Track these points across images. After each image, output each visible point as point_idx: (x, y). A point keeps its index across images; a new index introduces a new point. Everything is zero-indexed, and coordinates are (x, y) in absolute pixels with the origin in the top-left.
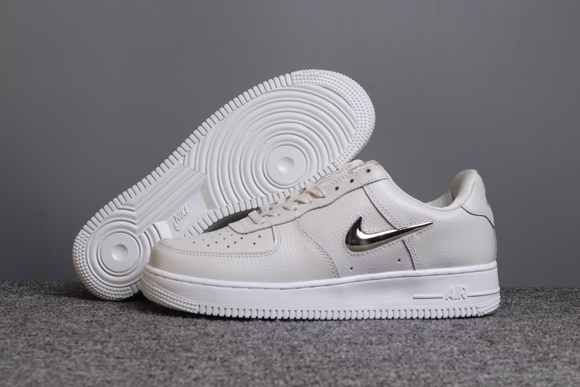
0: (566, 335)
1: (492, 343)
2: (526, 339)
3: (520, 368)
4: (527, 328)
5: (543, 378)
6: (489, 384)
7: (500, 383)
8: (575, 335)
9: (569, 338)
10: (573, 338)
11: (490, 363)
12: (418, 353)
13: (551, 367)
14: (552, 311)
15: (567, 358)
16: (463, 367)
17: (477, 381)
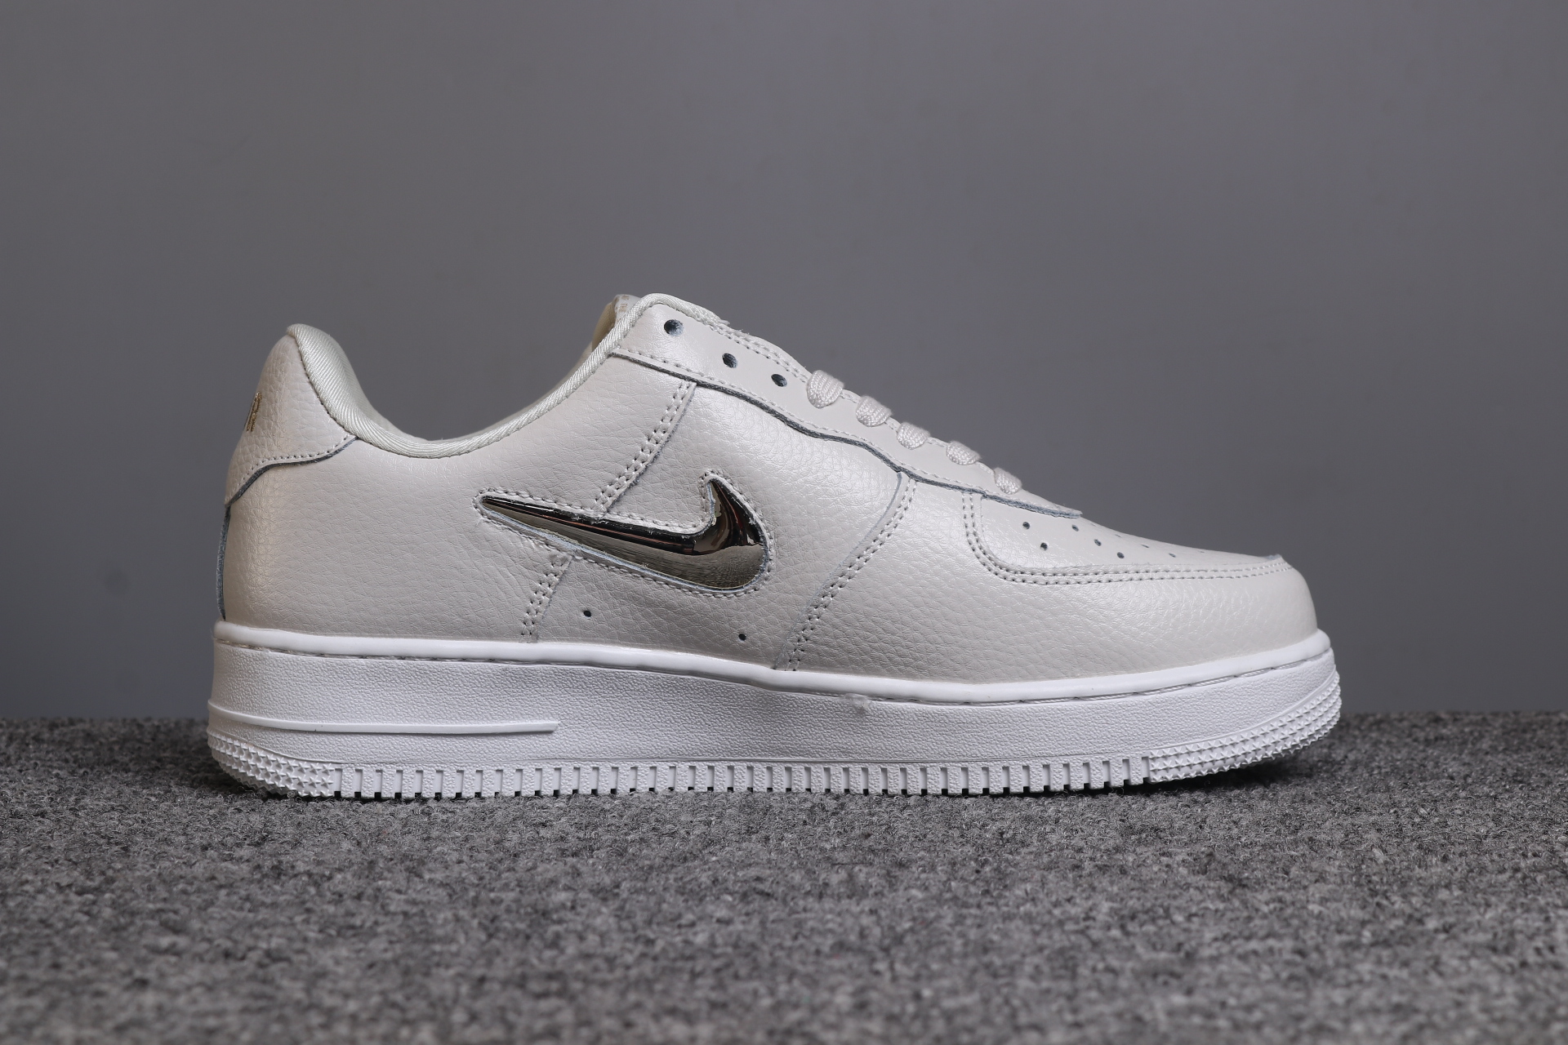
0: (1500, 856)
1: (1237, 883)
2: (1358, 869)
3: (1311, 970)
4: (1373, 836)
5: (1381, 1003)
6: (1179, 1027)
7: (1222, 1023)
8: (1530, 854)
9: (1506, 866)
10: (1523, 865)
11: (1206, 952)
12: (969, 922)
13: (1419, 966)
14: (1470, 780)
15: (1485, 931)
16: (1110, 970)
17: (1138, 1019)
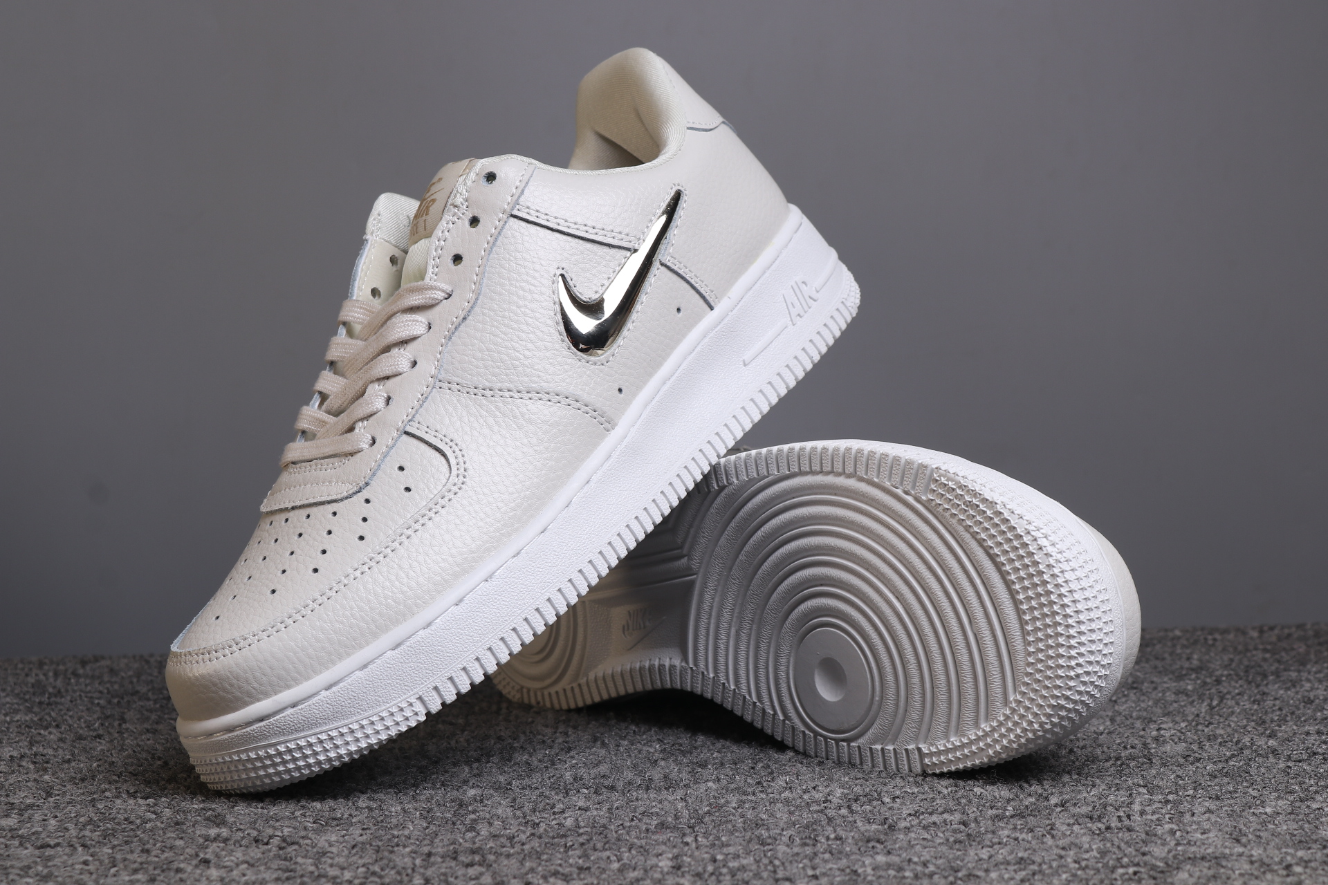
11: (902, 824)
13: (1039, 831)
